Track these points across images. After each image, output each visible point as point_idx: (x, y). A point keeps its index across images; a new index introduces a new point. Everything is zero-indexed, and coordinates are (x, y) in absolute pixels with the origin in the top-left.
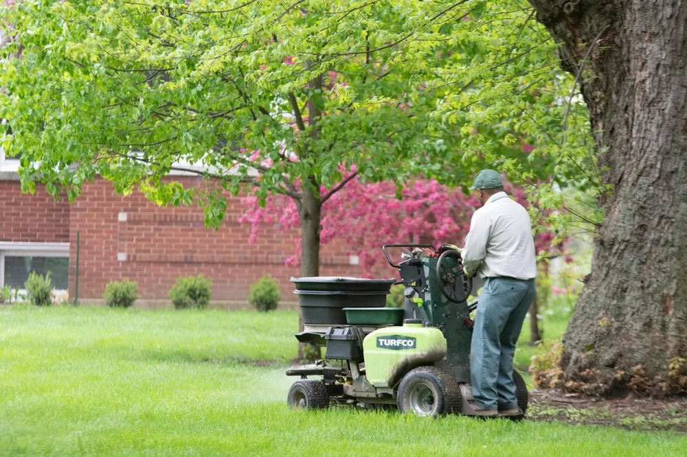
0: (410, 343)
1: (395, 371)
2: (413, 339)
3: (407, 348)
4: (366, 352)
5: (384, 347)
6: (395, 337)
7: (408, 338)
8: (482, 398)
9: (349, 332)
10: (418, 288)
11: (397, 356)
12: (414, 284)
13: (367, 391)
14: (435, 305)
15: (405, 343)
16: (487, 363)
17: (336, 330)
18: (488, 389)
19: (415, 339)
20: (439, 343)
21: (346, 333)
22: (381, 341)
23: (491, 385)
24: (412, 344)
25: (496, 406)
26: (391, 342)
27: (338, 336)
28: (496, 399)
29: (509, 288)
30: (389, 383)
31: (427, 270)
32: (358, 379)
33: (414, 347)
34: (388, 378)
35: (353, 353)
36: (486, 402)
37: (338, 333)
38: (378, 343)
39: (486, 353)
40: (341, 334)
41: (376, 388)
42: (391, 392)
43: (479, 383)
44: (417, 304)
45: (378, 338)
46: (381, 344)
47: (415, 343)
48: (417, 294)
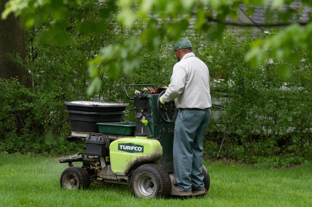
0: (140, 149)
1: (129, 166)
2: (141, 146)
3: (138, 152)
4: (111, 152)
5: (123, 150)
6: (130, 145)
7: (138, 146)
8: (182, 184)
9: (101, 139)
10: (144, 113)
11: (131, 156)
12: (142, 111)
13: (110, 176)
14: (156, 125)
15: (137, 149)
16: (184, 162)
17: (92, 137)
18: (186, 179)
19: (143, 146)
20: (158, 149)
21: (99, 140)
22: (121, 146)
23: (188, 176)
24: (141, 150)
25: (191, 189)
26: (128, 148)
27: (93, 141)
28: (191, 185)
29: (193, 115)
30: (126, 173)
31: (151, 102)
32: (105, 168)
33: (142, 151)
34: (125, 170)
35: (103, 152)
36: (185, 187)
37: (94, 139)
38: (119, 147)
39: (184, 156)
40: (95, 140)
41: (117, 175)
42: (126, 178)
43: (180, 175)
44: (144, 124)
45: (119, 144)
46: (121, 148)
47: (143, 149)
48: (144, 117)
